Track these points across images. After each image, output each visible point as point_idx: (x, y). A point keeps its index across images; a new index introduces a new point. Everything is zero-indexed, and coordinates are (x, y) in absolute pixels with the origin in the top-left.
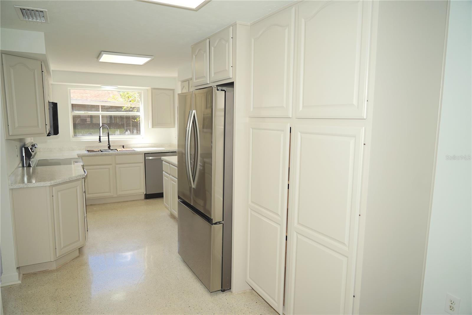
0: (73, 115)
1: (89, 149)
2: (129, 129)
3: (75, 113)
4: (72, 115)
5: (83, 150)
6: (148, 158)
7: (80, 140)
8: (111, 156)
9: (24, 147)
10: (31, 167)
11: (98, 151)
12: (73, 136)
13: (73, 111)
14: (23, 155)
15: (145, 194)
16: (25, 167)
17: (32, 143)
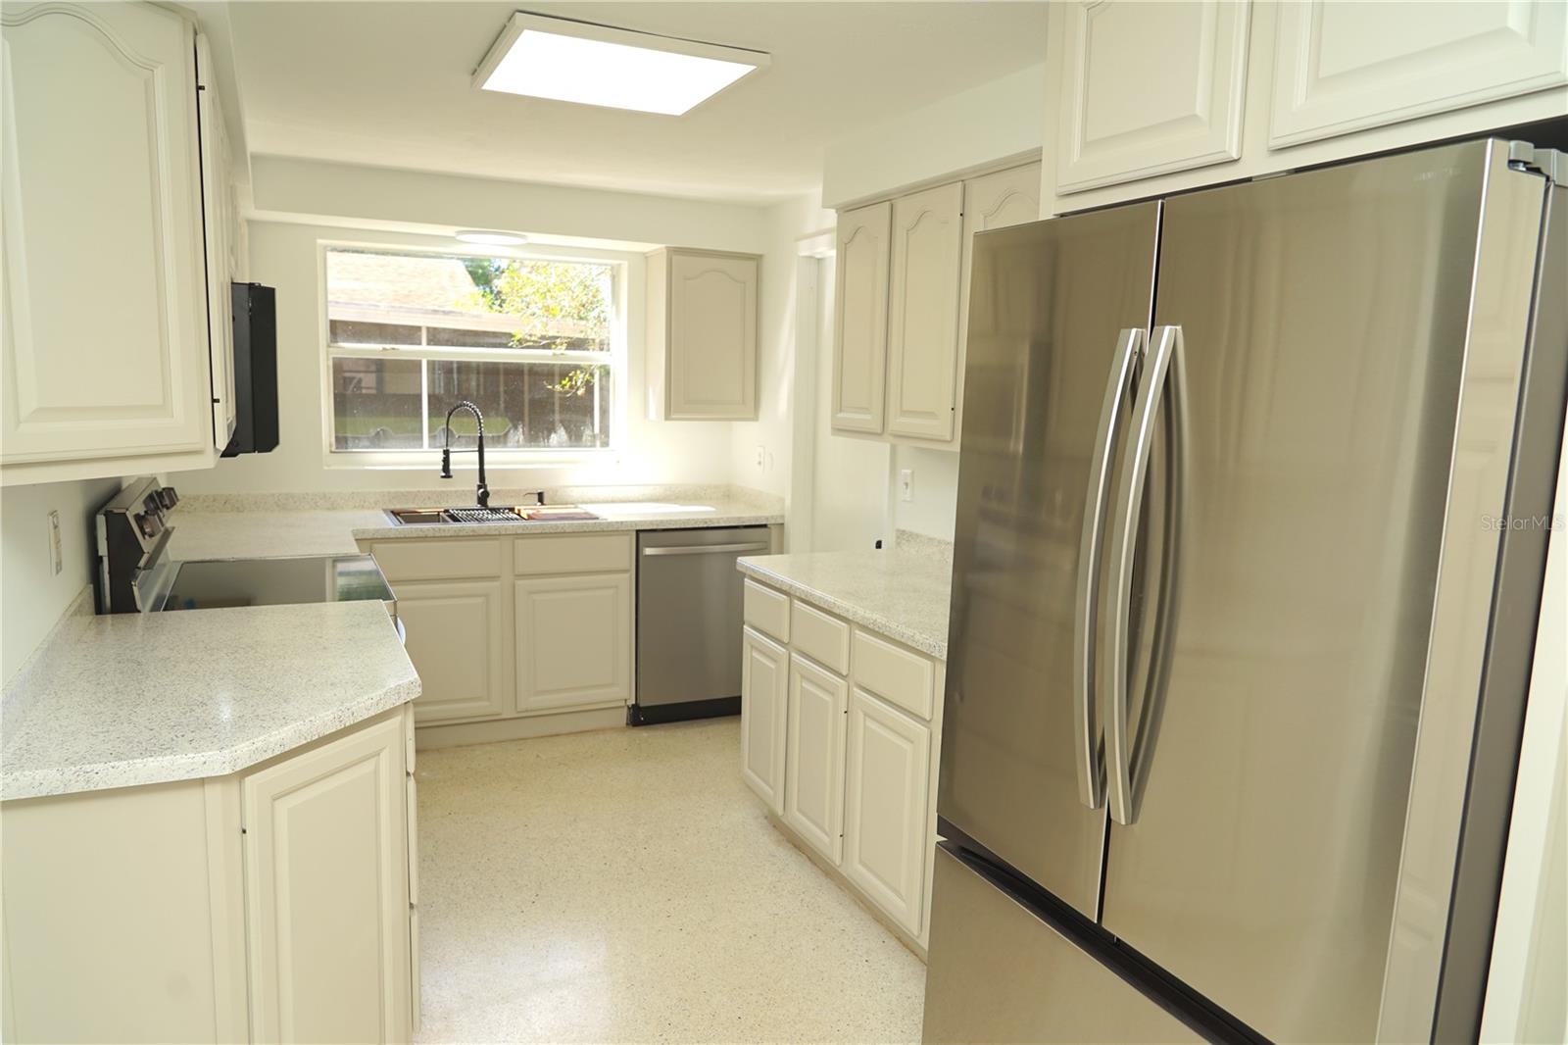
0: (334, 358)
1: (398, 507)
3: (343, 348)
4: (331, 357)
5: (373, 508)
6: (648, 551)
7: (361, 468)
8: (496, 543)
9: (106, 511)
10: (139, 612)
11: (435, 518)
12: (333, 449)
13: (337, 342)
14: (100, 554)
15: (633, 705)
16: (106, 614)
17: (151, 483)
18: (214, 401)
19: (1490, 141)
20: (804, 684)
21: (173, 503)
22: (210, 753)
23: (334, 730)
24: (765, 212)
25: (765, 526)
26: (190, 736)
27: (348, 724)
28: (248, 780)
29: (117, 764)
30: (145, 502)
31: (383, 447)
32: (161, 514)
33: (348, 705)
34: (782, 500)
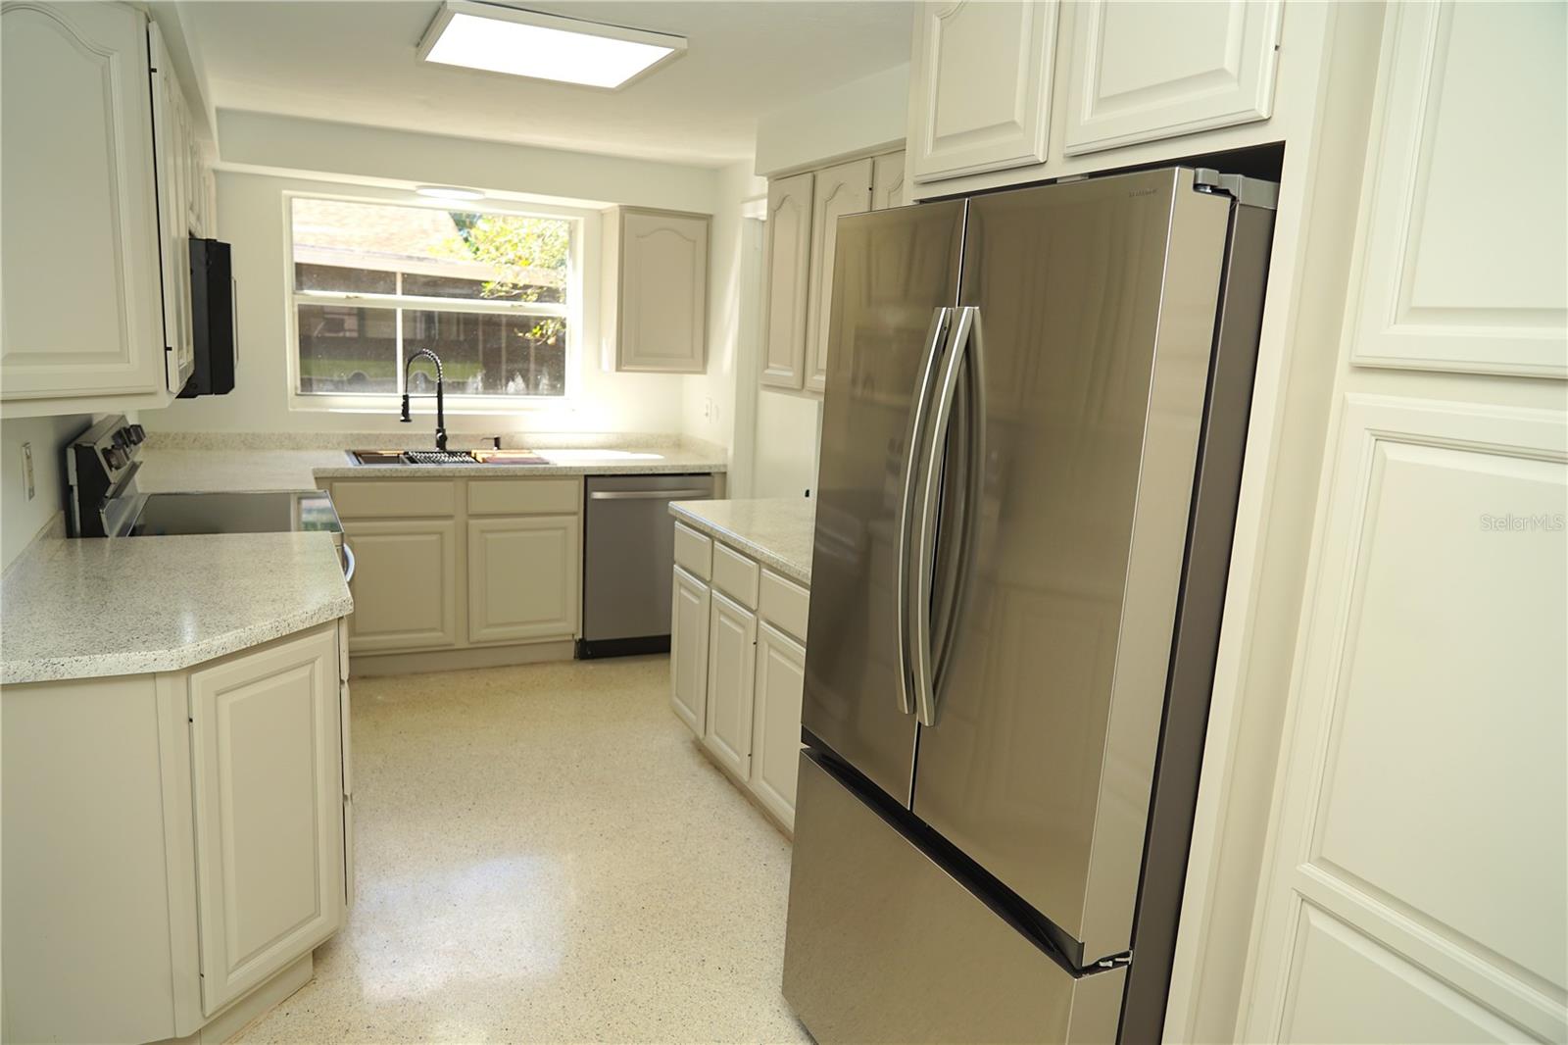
0: (299, 305)
1: (360, 448)
2: (520, 371)
3: (308, 295)
4: (296, 303)
5: (336, 449)
6: (598, 495)
7: (324, 410)
8: (451, 484)
9: (76, 445)
10: (107, 536)
11: (396, 459)
12: (299, 392)
13: (302, 289)
14: (71, 483)
15: (580, 640)
16: (76, 537)
17: (119, 421)
18: (167, 349)
19: (1177, 168)
20: (722, 619)
21: (140, 440)
22: (160, 652)
23: (272, 638)
24: (715, 174)
25: (708, 474)
26: (144, 638)
27: (284, 634)
28: (196, 677)
29: (80, 658)
30: (114, 437)
31: (347, 391)
32: (128, 450)
33: (284, 617)
34: (725, 450)
